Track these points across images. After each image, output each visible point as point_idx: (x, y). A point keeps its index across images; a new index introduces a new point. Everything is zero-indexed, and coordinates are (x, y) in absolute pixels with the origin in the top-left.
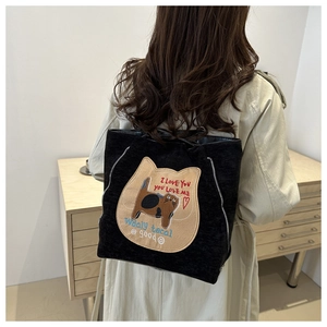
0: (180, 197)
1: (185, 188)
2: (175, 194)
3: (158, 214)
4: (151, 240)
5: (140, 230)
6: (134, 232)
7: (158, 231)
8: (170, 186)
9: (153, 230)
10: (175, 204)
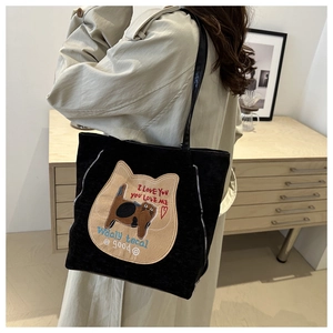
0: (158, 207)
1: (163, 197)
2: (152, 203)
3: (134, 224)
4: (125, 251)
5: (114, 241)
6: (107, 242)
7: (133, 241)
8: (148, 194)
9: (129, 240)
10: (152, 214)
